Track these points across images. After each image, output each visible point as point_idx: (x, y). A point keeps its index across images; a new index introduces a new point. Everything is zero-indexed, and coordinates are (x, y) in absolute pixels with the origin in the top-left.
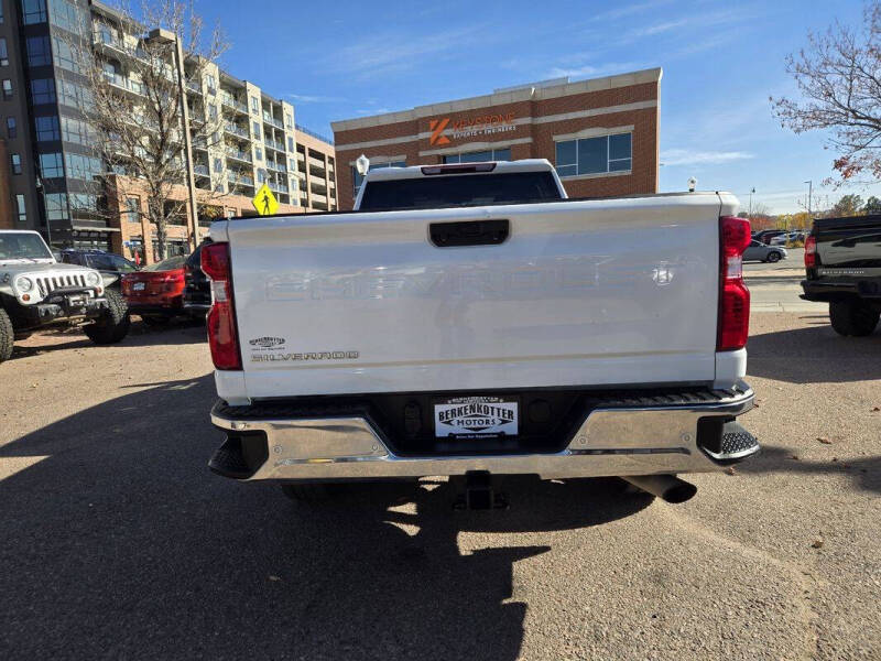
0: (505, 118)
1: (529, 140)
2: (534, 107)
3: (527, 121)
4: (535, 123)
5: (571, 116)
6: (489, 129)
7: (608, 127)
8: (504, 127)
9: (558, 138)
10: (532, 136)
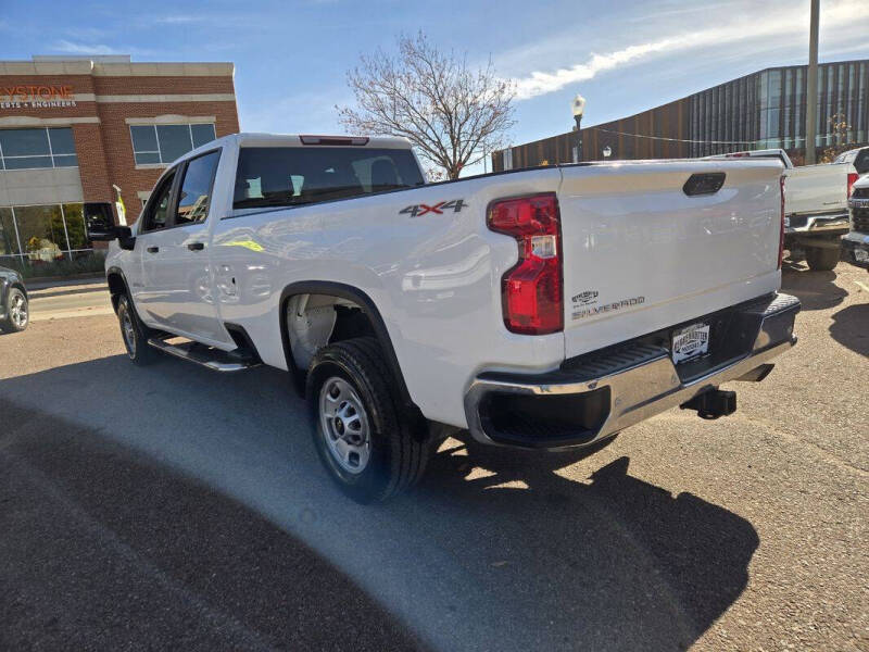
0: (57, 91)
1: (95, 120)
2: (97, 83)
3: (90, 97)
4: (100, 101)
5: (144, 99)
6: (37, 101)
7: (189, 115)
8: (58, 101)
9: (132, 121)
10: (99, 116)
